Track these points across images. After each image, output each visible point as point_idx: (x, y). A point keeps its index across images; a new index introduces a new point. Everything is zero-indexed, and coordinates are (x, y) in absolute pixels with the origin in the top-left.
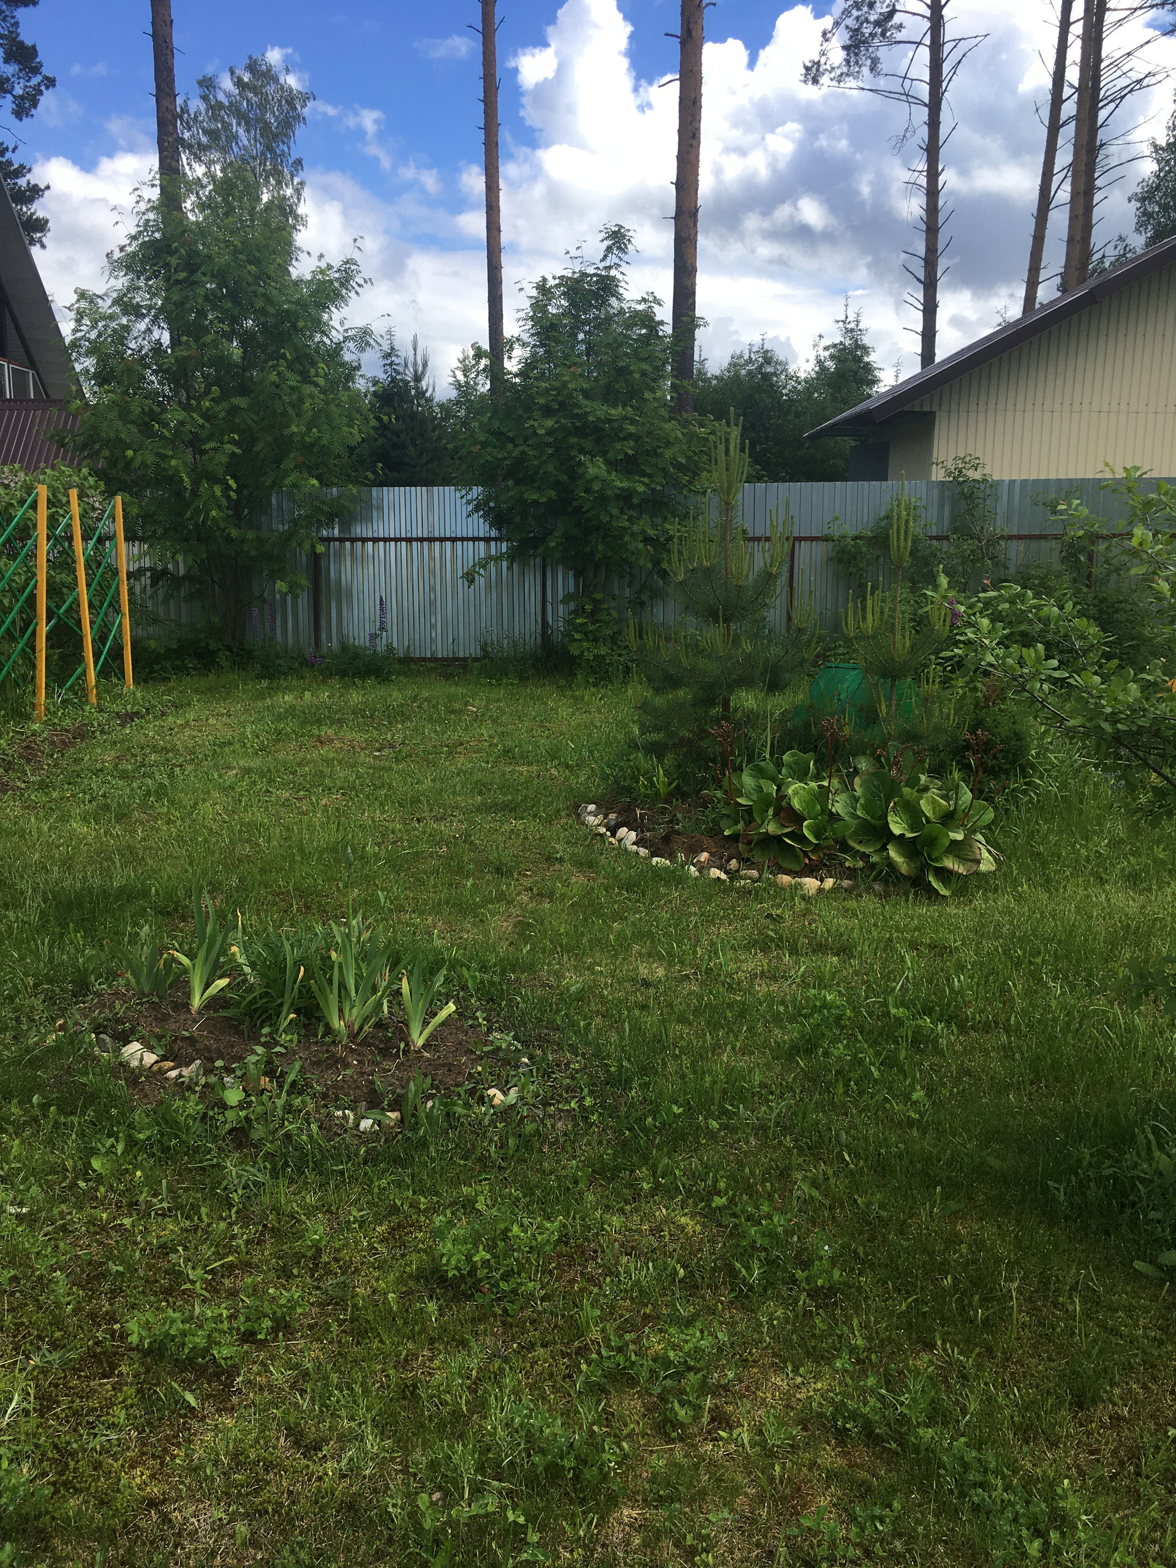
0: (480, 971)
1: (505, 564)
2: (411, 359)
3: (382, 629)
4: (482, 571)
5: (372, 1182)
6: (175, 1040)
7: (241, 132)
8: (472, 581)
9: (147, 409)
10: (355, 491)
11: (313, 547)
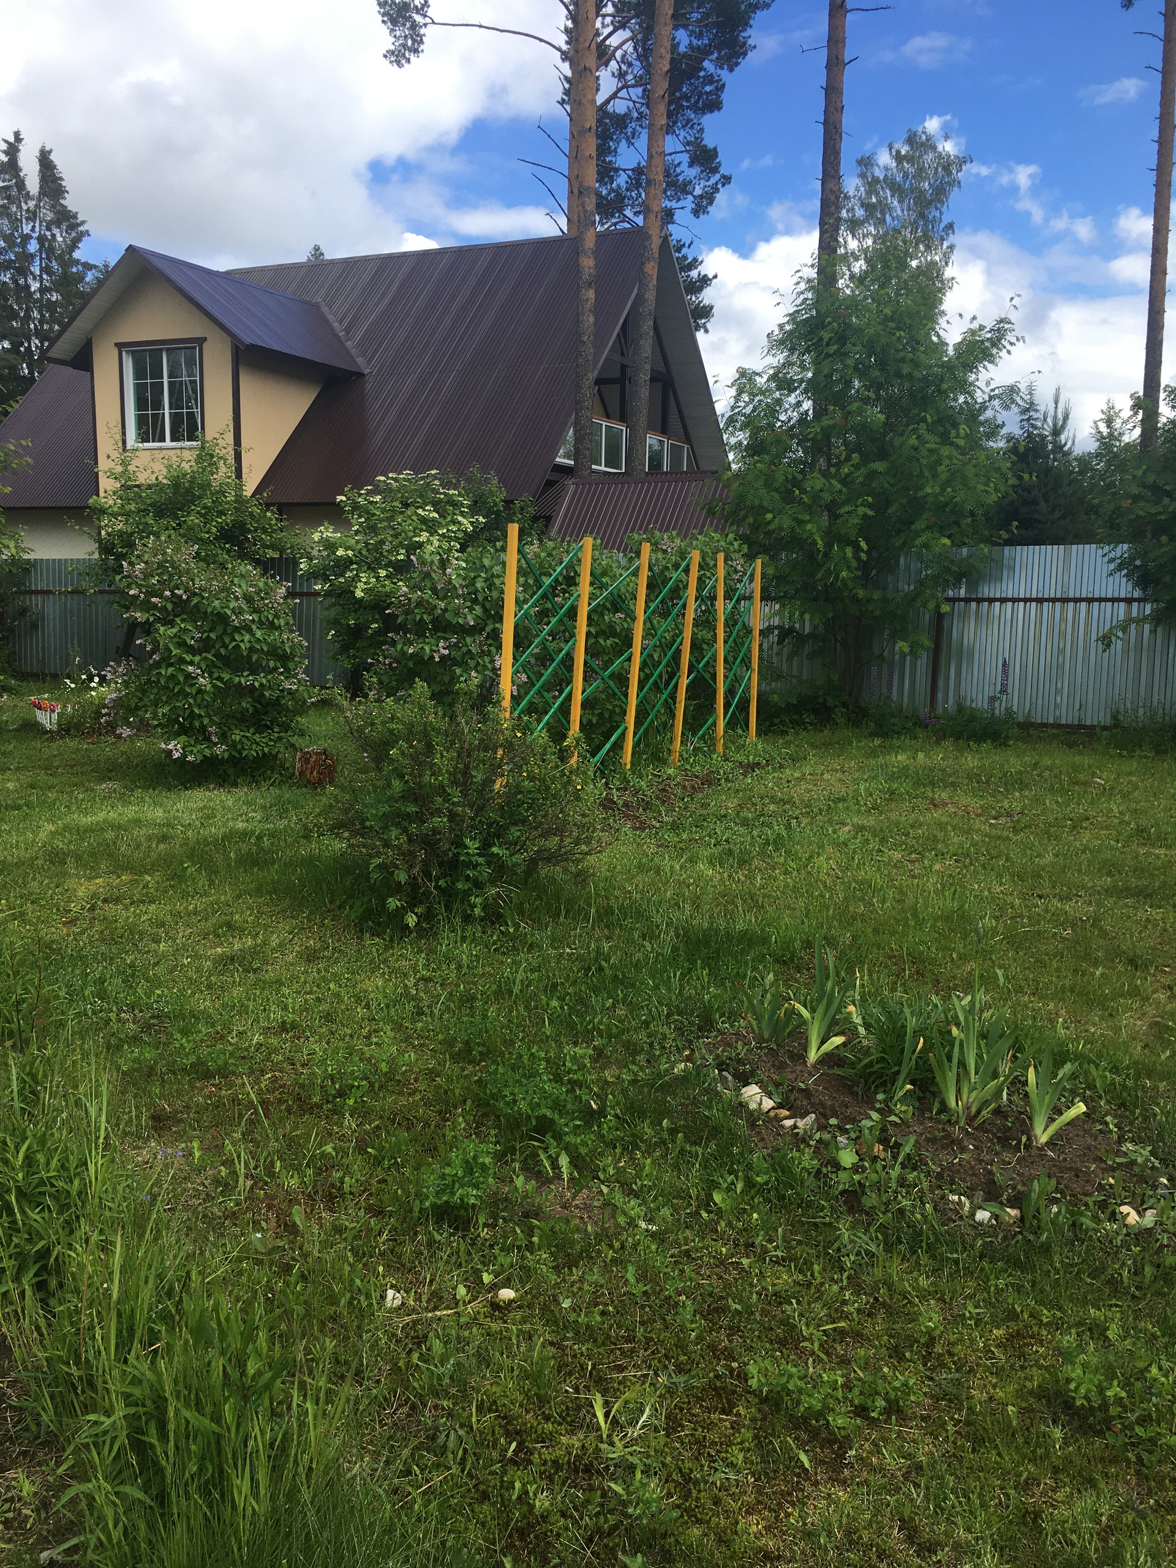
0: (1110, 1071)
1: (1147, 627)
2: (1051, 412)
3: (1004, 691)
4: (1120, 634)
5: (989, 1280)
6: (791, 1091)
7: (896, 203)
8: (1108, 645)
9: (790, 477)
10: (986, 550)
11: (938, 606)
